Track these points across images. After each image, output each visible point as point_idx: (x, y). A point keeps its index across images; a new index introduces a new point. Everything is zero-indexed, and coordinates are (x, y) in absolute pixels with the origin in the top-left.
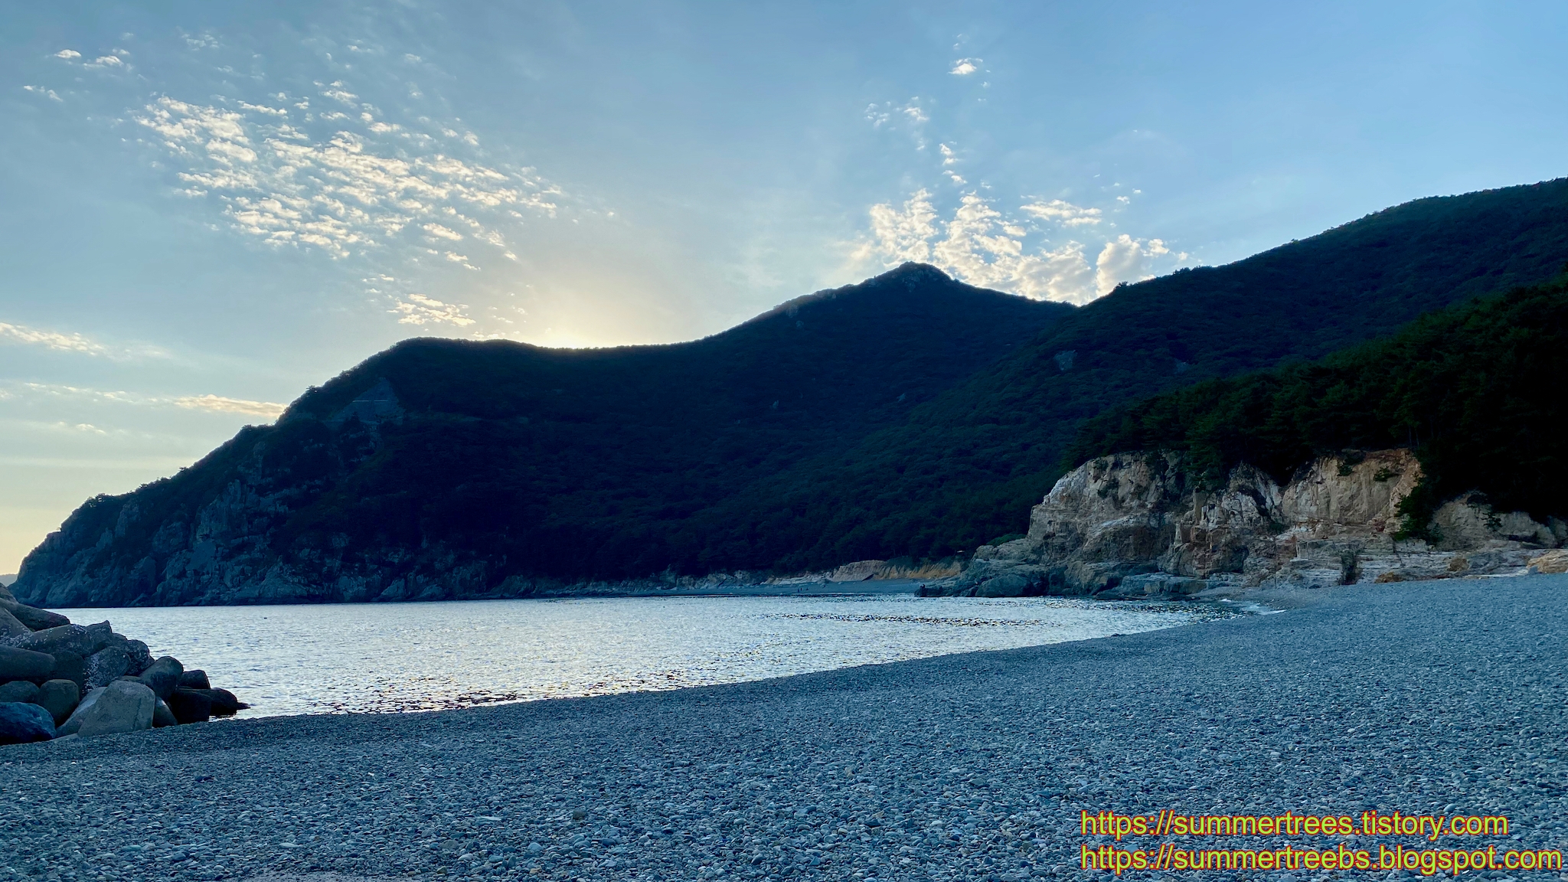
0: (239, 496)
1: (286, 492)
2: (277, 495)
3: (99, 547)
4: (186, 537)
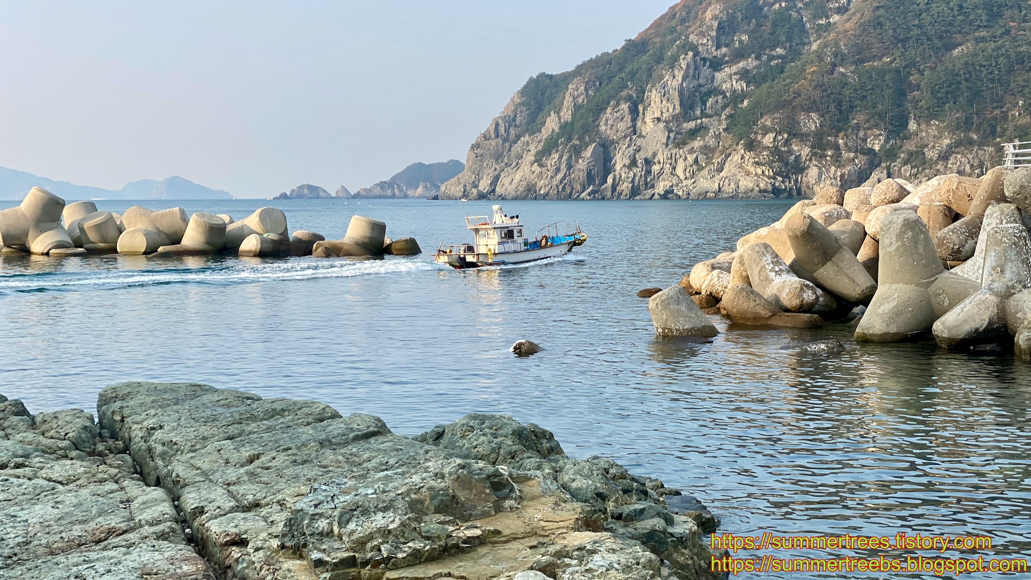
1: (743, 64)
3: (545, 133)
4: (634, 120)
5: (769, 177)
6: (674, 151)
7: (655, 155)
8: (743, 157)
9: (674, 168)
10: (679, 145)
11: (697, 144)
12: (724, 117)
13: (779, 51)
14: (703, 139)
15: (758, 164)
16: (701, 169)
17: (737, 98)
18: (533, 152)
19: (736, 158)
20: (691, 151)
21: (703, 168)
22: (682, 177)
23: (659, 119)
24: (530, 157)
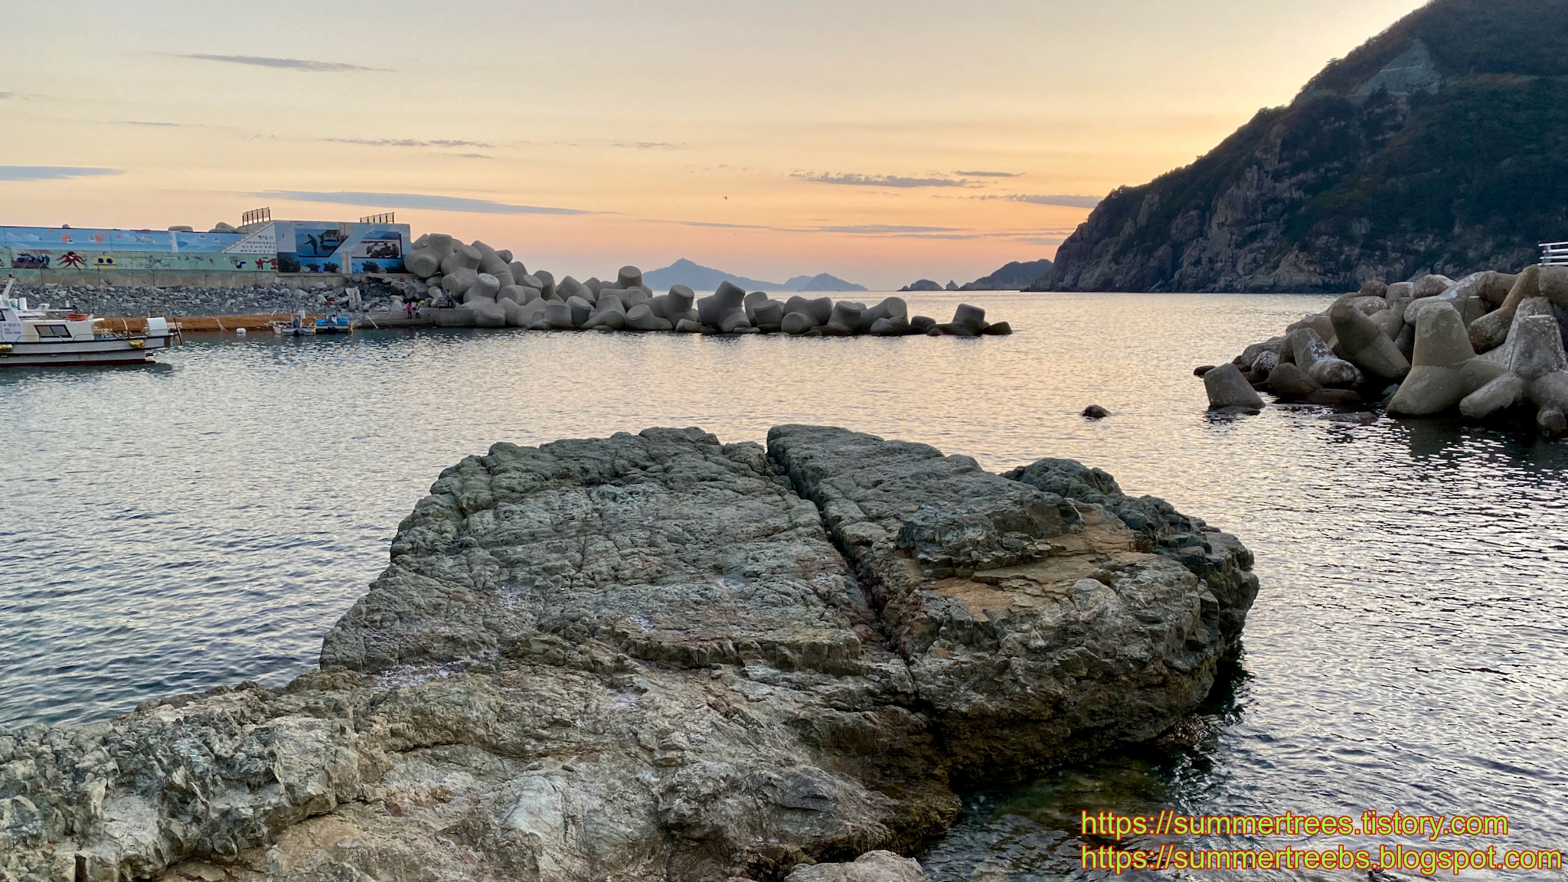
0: (1255, 182)
1: (1301, 176)
2: (1294, 180)
3: (1123, 236)
4: (1202, 225)
5: (1320, 274)
6: (1236, 251)
7: (1217, 254)
8: (1297, 256)
9: (1234, 266)
10: (1239, 246)
11: (1256, 245)
12: (1281, 221)
13: (1336, 164)
14: (1262, 241)
15: (1310, 263)
16: (1258, 266)
17: (1295, 205)
18: (1111, 251)
19: (1291, 257)
20: (1251, 251)
21: (1261, 266)
22: (1241, 272)
23: (1223, 224)
24: (1109, 257)
